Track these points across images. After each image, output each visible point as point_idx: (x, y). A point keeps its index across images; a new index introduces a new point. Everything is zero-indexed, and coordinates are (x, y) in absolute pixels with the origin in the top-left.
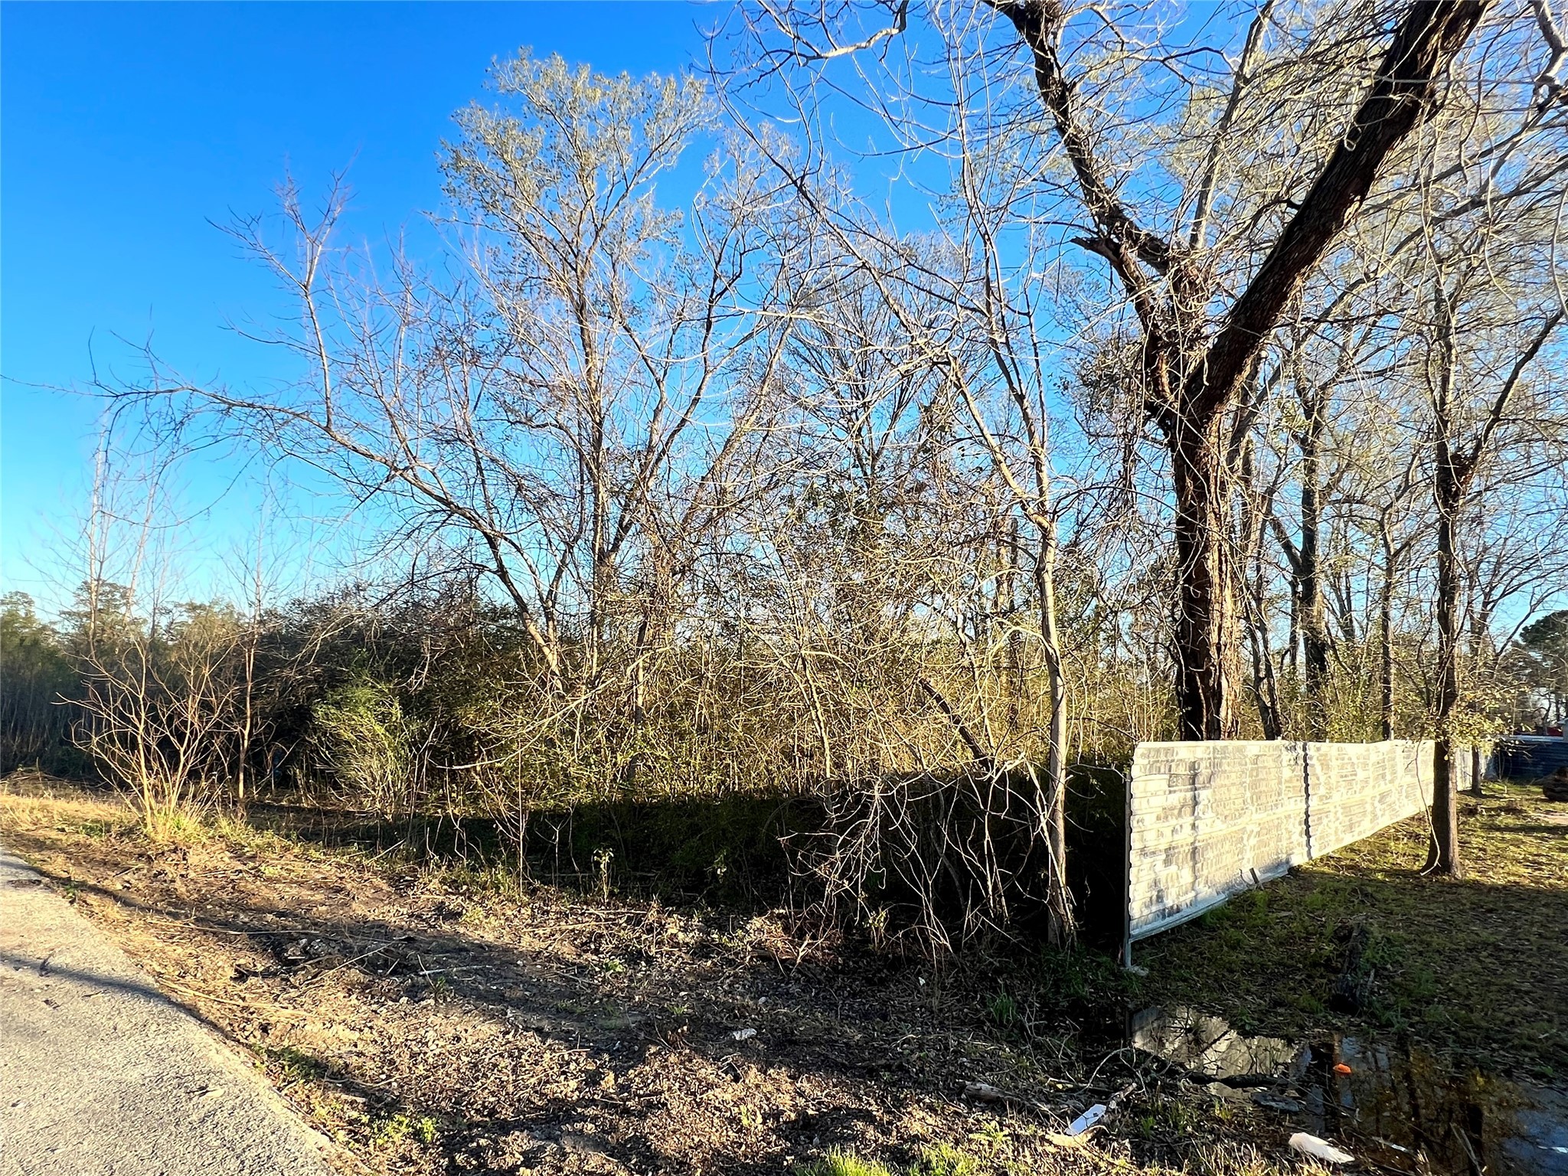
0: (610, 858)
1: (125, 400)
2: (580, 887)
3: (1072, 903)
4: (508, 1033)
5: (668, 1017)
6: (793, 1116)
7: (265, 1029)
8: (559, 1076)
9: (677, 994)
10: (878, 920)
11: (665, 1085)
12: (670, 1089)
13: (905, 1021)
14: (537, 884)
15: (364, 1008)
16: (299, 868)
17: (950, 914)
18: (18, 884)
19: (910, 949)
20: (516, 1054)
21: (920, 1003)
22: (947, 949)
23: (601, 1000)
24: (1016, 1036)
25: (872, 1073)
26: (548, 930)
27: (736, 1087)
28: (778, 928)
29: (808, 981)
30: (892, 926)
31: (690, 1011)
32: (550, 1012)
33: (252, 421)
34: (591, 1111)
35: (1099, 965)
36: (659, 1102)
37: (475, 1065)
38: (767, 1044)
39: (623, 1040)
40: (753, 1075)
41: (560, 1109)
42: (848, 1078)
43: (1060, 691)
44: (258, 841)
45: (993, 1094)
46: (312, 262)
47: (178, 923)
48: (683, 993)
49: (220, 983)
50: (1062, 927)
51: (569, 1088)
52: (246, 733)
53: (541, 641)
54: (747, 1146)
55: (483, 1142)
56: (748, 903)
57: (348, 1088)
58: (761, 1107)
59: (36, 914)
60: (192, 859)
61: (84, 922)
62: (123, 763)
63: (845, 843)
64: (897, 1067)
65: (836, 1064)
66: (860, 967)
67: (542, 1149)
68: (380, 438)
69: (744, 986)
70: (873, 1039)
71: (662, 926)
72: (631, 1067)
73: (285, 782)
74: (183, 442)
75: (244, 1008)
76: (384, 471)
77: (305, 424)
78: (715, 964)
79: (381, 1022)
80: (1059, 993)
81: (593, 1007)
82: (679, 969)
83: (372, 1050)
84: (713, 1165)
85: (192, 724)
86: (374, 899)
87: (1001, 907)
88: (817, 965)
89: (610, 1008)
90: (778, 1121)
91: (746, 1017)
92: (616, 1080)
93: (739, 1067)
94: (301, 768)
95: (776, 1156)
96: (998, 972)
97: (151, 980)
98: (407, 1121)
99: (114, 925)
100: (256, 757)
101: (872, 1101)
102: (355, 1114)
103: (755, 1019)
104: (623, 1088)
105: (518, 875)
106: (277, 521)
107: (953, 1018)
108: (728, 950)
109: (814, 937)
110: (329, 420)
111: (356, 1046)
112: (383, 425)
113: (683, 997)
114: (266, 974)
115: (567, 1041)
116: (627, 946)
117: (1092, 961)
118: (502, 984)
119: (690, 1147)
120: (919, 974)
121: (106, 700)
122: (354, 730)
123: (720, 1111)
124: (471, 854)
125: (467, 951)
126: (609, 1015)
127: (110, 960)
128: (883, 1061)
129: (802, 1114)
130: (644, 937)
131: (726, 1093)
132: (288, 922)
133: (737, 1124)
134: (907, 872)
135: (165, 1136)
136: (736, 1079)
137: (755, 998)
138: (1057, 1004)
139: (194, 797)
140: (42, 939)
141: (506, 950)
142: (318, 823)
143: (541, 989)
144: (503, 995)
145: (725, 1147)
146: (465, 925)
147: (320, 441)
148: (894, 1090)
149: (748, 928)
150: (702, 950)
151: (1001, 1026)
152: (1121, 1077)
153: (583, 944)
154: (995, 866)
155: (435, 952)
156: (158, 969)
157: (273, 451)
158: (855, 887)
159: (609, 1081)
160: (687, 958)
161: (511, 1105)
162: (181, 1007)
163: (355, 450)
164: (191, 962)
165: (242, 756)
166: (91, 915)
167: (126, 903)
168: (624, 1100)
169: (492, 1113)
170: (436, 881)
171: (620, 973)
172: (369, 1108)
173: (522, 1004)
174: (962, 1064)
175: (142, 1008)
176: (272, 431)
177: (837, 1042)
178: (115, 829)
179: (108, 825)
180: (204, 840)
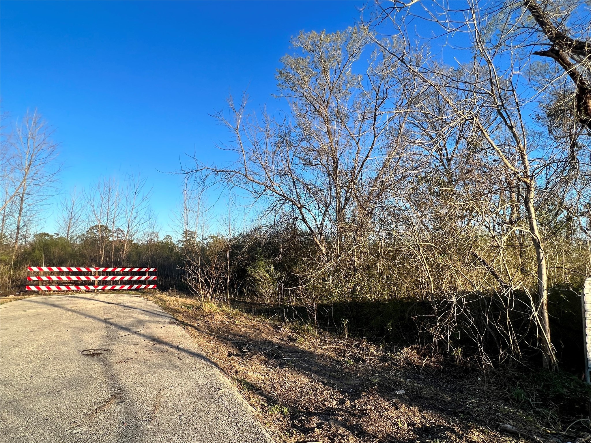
0: (347, 322)
1: (190, 174)
2: (337, 332)
3: (554, 350)
4: (312, 382)
5: (370, 383)
6: (420, 426)
7: (236, 372)
8: (330, 399)
9: (374, 375)
10: (458, 352)
11: (369, 407)
12: (370, 409)
13: (471, 395)
14: (322, 330)
15: (266, 369)
16: (246, 321)
17: (492, 352)
18: (171, 323)
19: (473, 365)
20: (315, 390)
21: (478, 388)
22: (491, 366)
23: (345, 374)
24: (526, 406)
25: (455, 414)
26: (326, 347)
27: (396, 412)
28: (414, 353)
29: (428, 374)
30: (464, 355)
31: (379, 381)
32: (327, 377)
33: (224, 176)
34: (341, 413)
35: (572, 380)
36: (366, 413)
37: (301, 392)
38: (410, 397)
39: (353, 389)
40: (403, 408)
41: (330, 411)
42: (444, 414)
43: (542, 255)
44: (234, 312)
45: (513, 430)
46: (238, 122)
47: (212, 337)
48: (376, 374)
49: (224, 357)
50: (550, 361)
51: (333, 403)
52: (229, 277)
53: (319, 243)
54: (400, 434)
55: (303, 418)
56: (402, 342)
57: (261, 394)
58: (407, 421)
59: (175, 332)
60: (215, 317)
61: (187, 335)
62: (196, 287)
63: (441, 320)
64: (467, 413)
65: (440, 408)
66: (451, 371)
67: (323, 423)
68: (262, 177)
69: (401, 374)
70: (456, 400)
71: (368, 349)
72: (356, 399)
73: (241, 293)
74: (205, 185)
75: (231, 365)
76: (263, 188)
77: (239, 175)
78: (389, 365)
79: (271, 374)
80: (549, 390)
81: (342, 376)
82: (375, 365)
83: (268, 383)
84: (387, 439)
85: (213, 275)
86: (269, 333)
87: (518, 350)
88: (432, 368)
89: (348, 377)
90: (414, 427)
91: (401, 386)
92: (350, 403)
93: (398, 404)
94: (245, 289)
95: (413, 440)
96: (517, 378)
97: (205, 354)
98: (279, 407)
99: (195, 337)
100: (232, 285)
101: (455, 425)
102: (263, 403)
103: (405, 387)
104: (352, 406)
105: (315, 327)
106: (234, 207)
107: (494, 396)
108: (394, 359)
109: (430, 357)
110: (246, 173)
111: (263, 381)
112: (263, 173)
113: (376, 376)
114: (237, 355)
115: (333, 387)
116: (355, 355)
117: (568, 378)
118: (310, 365)
119: (378, 431)
120: (478, 376)
121: (190, 267)
122: (260, 276)
123: (390, 419)
124: (299, 319)
125: (299, 353)
126: (348, 380)
127: (194, 347)
128: (460, 410)
129: (424, 426)
130: (361, 352)
131: (393, 414)
132: (243, 339)
133: (397, 426)
134: (470, 333)
135: (209, 401)
136: (397, 409)
137: (405, 379)
138: (548, 395)
139: (215, 297)
140: (177, 339)
141: (311, 353)
142: (251, 307)
143: (324, 368)
144: (310, 369)
145: (392, 433)
146: (298, 343)
147: (244, 180)
148: (466, 422)
149: (402, 351)
150: (384, 359)
151: (518, 402)
152: (584, 432)
153: (339, 353)
154: (513, 332)
155: (288, 352)
156: (207, 351)
157: (230, 185)
158: (446, 338)
159: (348, 403)
160: (378, 361)
161: (313, 407)
162: (213, 363)
163: (254, 181)
164: (216, 349)
165: (228, 285)
166: (189, 333)
167: (198, 330)
168: (353, 411)
169: (307, 409)
170: (288, 328)
171: (352, 365)
172: (267, 402)
173: (316, 372)
174: (498, 416)
175: (202, 362)
176: (230, 178)
177: (440, 399)
178: (195, 307)
179: (193, 306)
180: (218, 311)
